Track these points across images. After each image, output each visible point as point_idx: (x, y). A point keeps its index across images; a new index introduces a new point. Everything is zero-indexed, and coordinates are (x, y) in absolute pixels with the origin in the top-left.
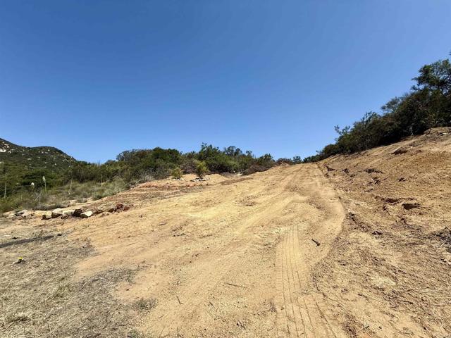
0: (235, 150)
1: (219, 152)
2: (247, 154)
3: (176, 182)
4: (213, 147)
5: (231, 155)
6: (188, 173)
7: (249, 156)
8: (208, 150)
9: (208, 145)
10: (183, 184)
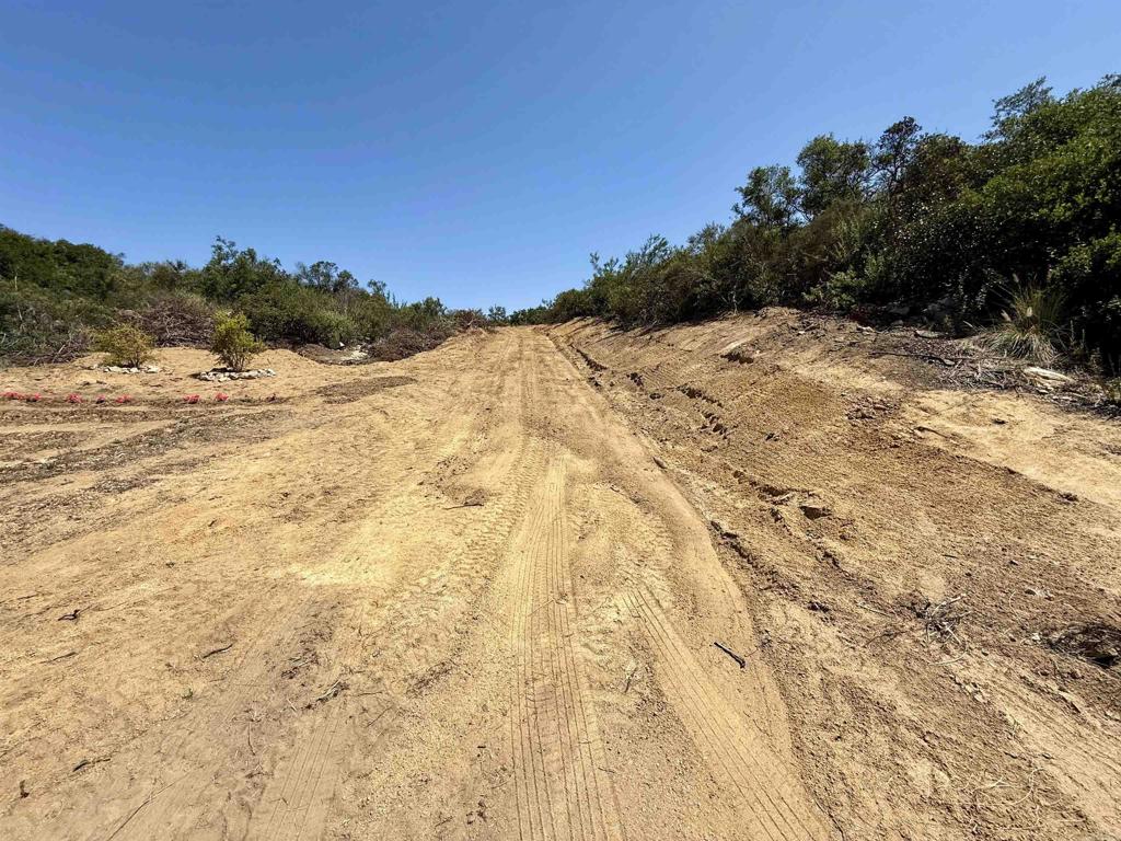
0: (335, 276)
1: (284, 278)
2: (370, 291)
3: (126, 381)
4: (259, 258)
5: (321, 289)
6: (172, 343)
7: (379, 297)
8: (242, 264)
9: (241, 248)
10: (161, 390)
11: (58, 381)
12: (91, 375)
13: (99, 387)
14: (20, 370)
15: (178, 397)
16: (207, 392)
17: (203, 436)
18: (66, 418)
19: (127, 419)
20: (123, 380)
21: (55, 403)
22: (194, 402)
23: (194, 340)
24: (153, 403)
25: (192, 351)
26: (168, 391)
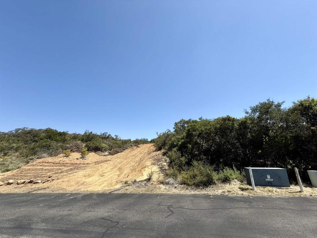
0: (107, 135)
2: (115, 137)
4: (93, 133)
6: (74, 152)
7: (116, 139)
9: (90, 132)
10: (71, 162)
11: (57, 159)
12: (61, 158)
13: (62, 161)
14: (50, 157)
15: (74, 163)
16: (78, 162)
17: (77, 169)
18: (59, 166)
19: (67, 166)
20: (66, 159)
21: (57, 164)
22: (76, 164)
23: (78, 151)
24: (71, 164)
25: (77, 153)
26: (72, 162)
